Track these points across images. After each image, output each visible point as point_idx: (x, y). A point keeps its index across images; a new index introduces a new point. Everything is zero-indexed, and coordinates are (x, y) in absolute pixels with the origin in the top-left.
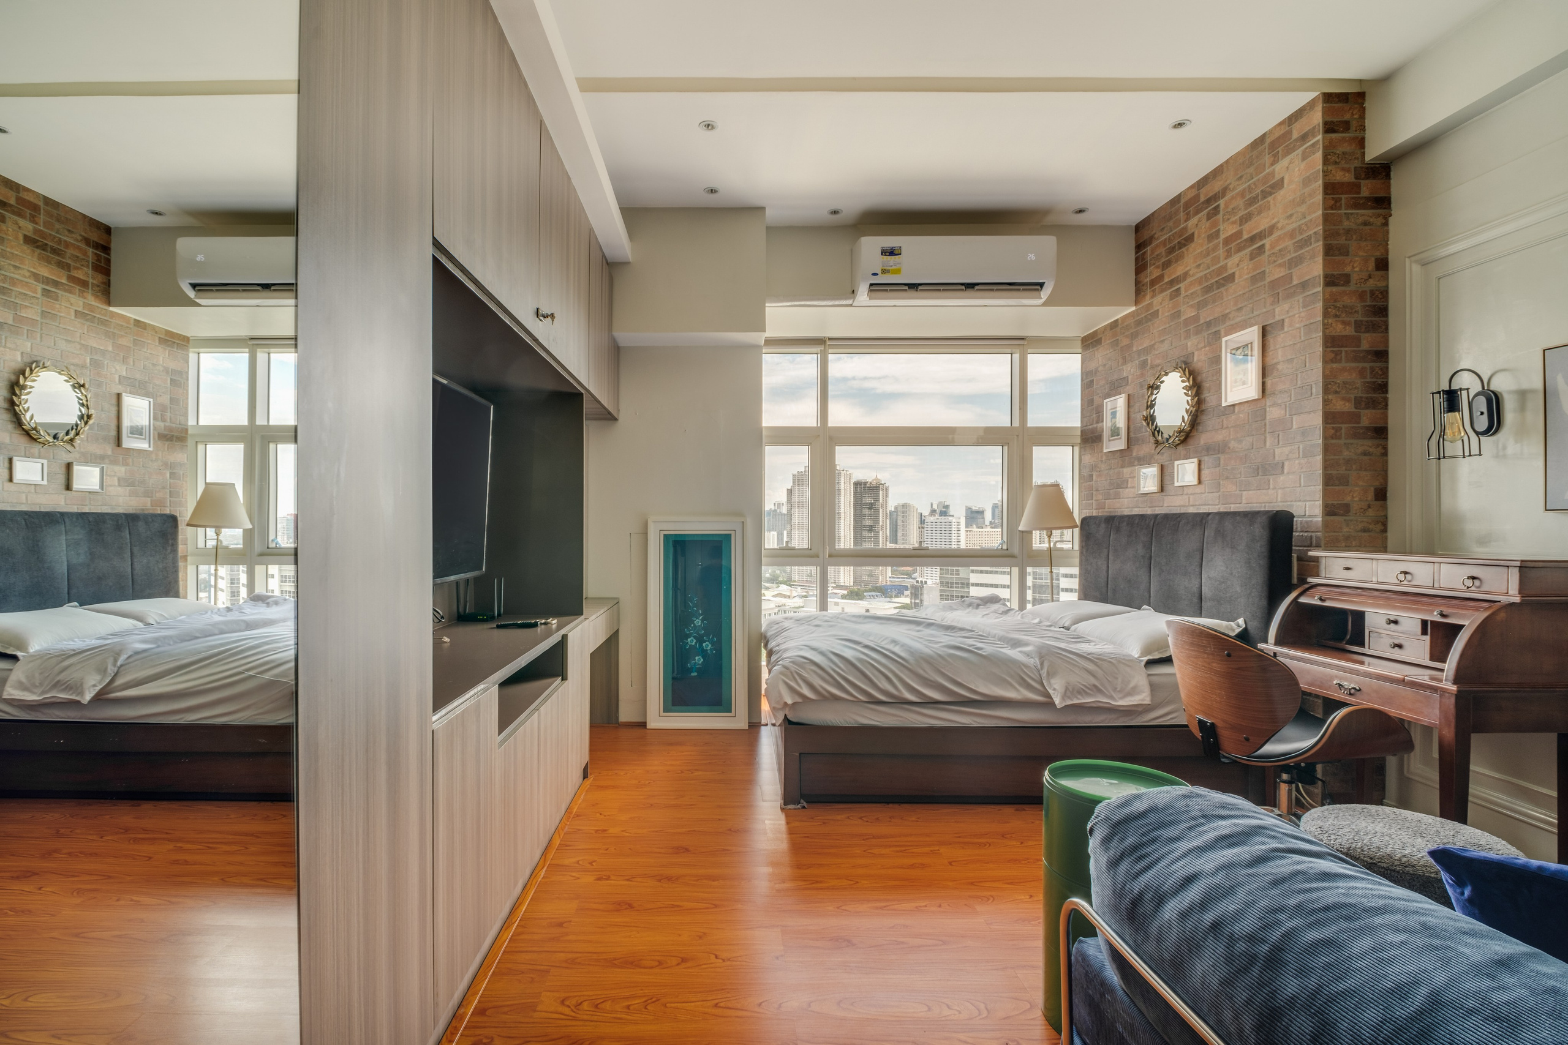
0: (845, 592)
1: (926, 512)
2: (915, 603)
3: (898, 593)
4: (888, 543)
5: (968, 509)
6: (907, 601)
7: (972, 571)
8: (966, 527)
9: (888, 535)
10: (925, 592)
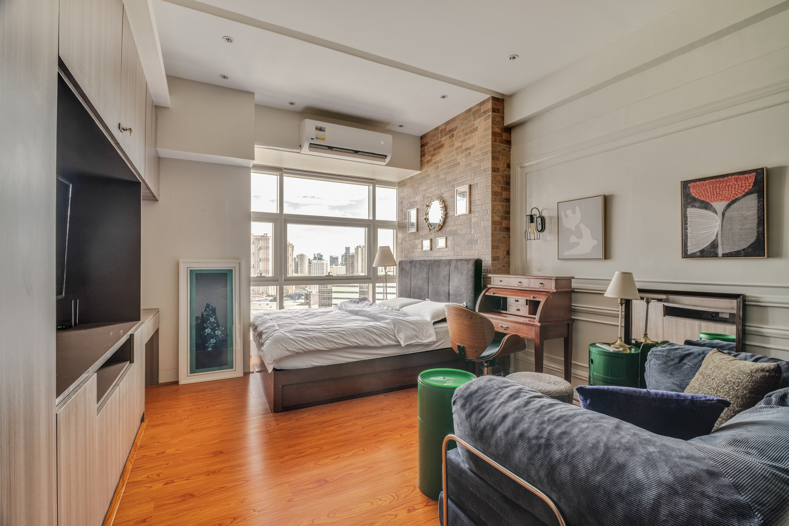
0: (272, 298)
1: (312, 258)
2: (307, 302)
3: (299, 297)
4: (293, 273)
5: (331, 257)
6: (303, 301)
7: (333, 286)
8: (330, 265)
9: (294, 269)
10: (311, 297)
